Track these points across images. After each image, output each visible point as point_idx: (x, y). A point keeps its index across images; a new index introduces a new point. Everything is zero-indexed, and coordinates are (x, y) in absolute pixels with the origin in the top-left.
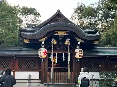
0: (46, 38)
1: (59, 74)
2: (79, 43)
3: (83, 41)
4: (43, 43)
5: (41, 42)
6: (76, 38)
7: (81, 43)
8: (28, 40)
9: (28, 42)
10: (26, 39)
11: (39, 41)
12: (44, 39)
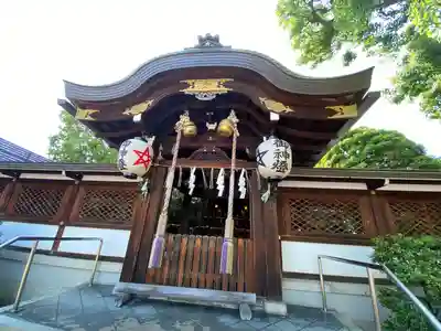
0: (150, 102)
1: (199, 242)
2: (274, 117)
3: (288, 110)
5: (131, 117)
6: (262, 100)
7: (281, 114)
8: (91, 112)
9: (89, 118)
10: (83, 107)
11: (127, 112)
12: (144, 107)
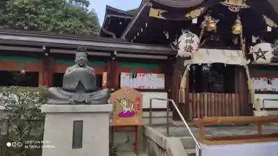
0: (202, 9)
2: (269, 29)
3: (276, 26)
4: (195, 21)
6: (265, 17)
7: (273, 28)
8: (161, 11)
9: (160, 17)
11: (187, 16)
12: (197, 13)
